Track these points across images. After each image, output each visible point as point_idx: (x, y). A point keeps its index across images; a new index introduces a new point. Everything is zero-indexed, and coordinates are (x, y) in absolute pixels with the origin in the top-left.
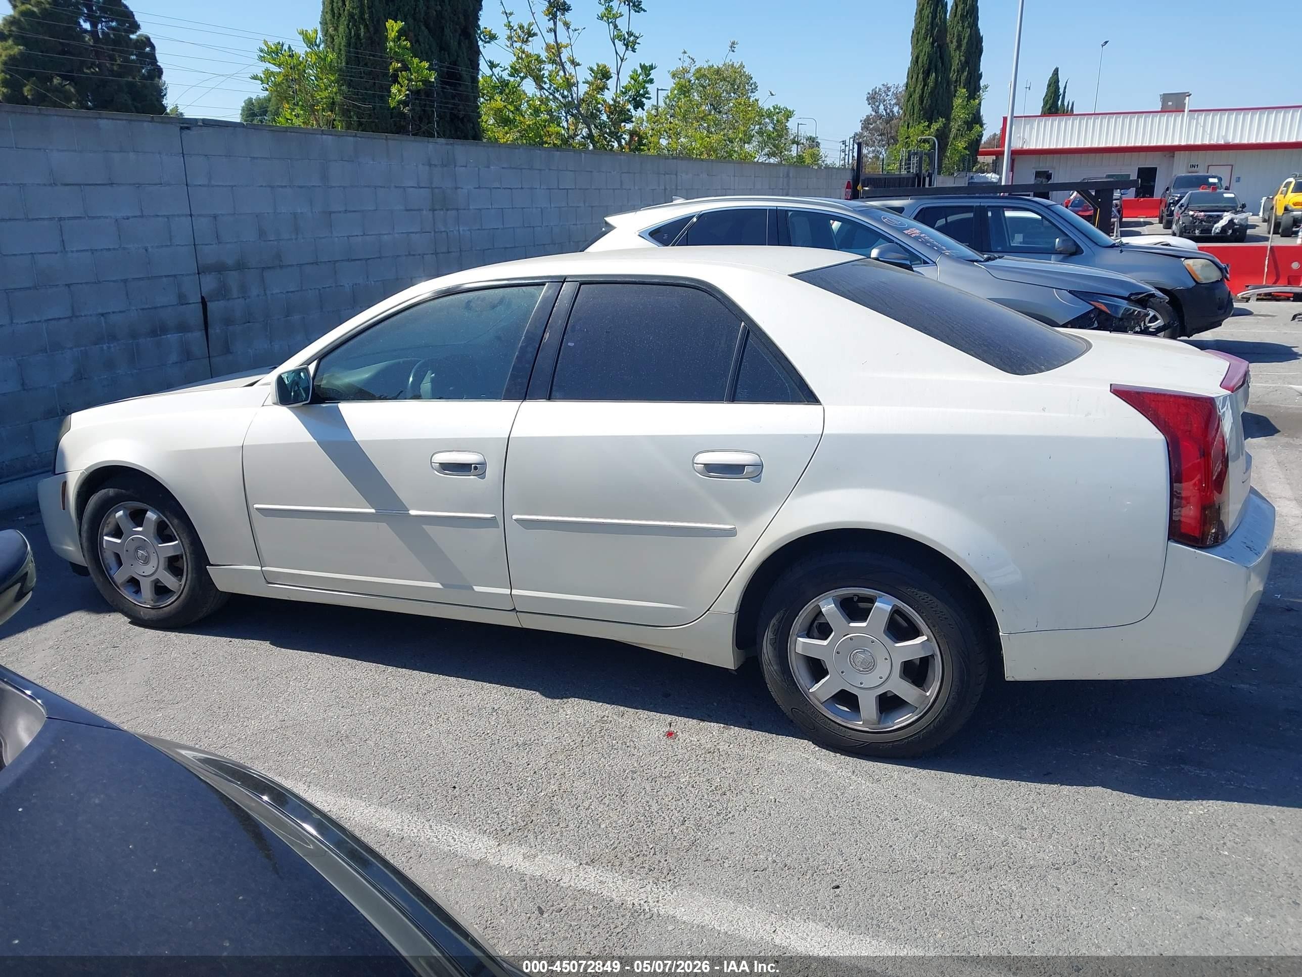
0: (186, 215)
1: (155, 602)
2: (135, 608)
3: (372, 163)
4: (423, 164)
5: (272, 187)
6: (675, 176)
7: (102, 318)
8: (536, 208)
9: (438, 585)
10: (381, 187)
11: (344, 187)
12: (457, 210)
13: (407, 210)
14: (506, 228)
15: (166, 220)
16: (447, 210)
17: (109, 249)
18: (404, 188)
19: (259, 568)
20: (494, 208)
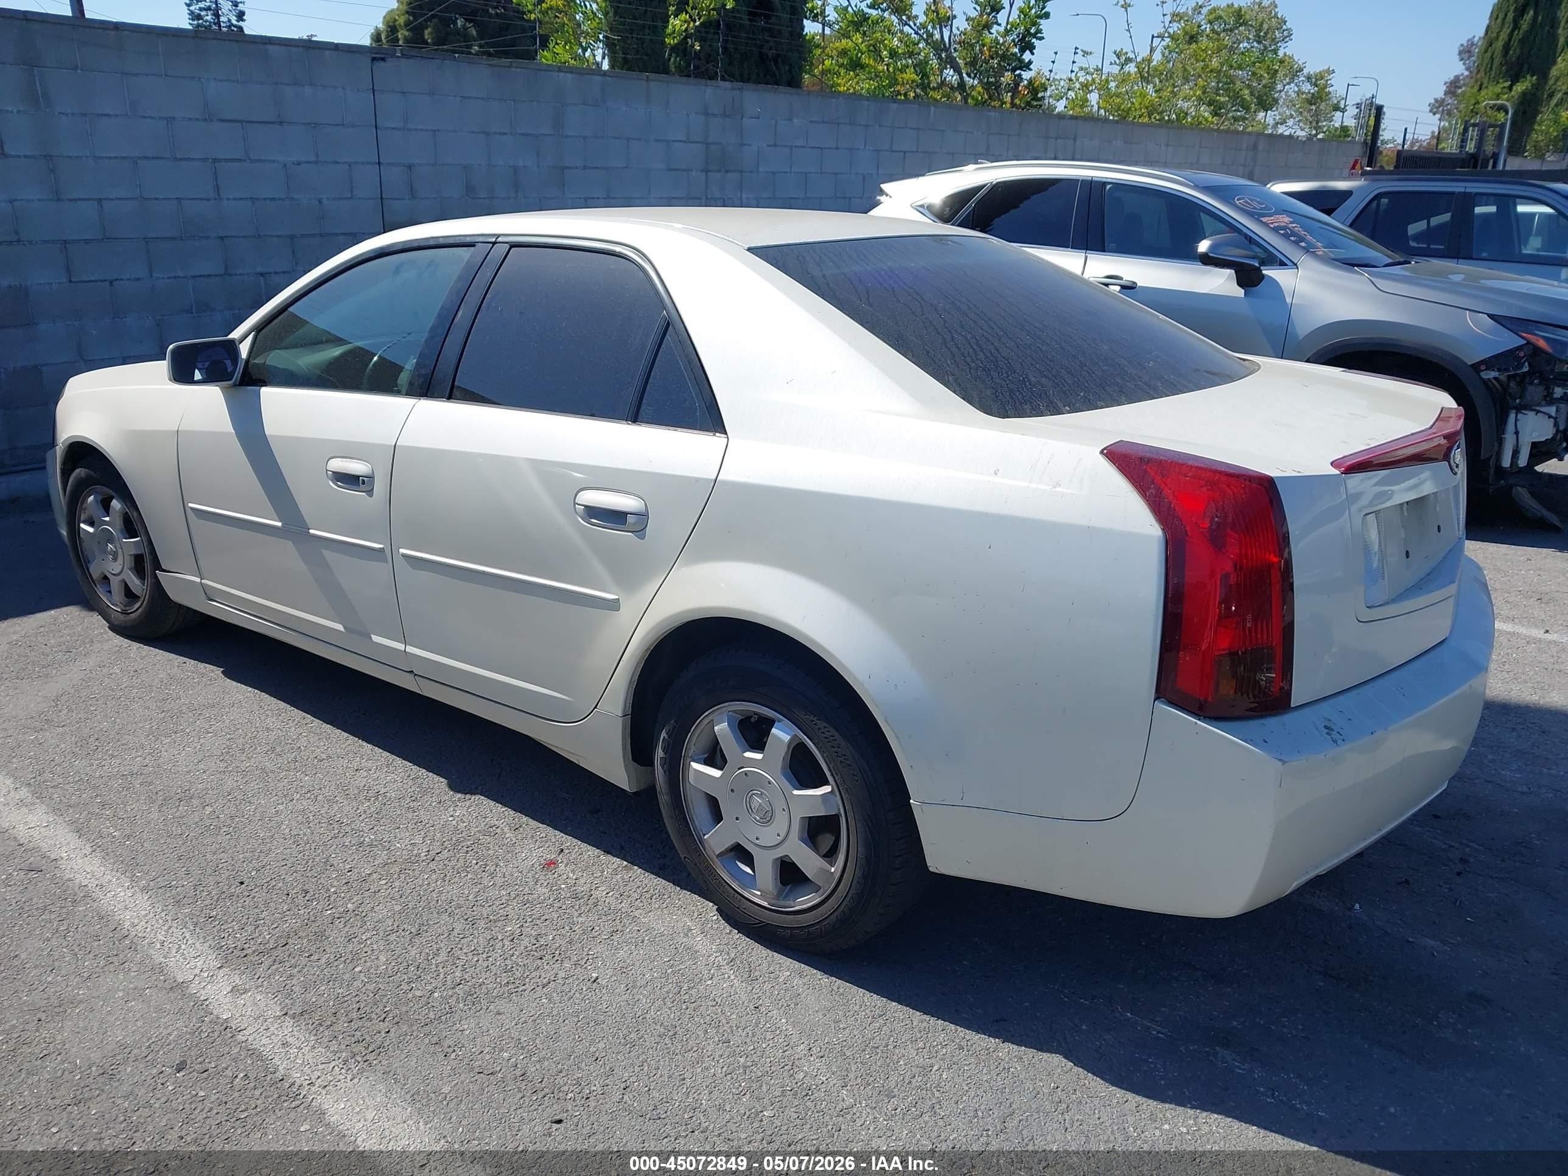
0: (373, 163)
1: (125, 606)
2: (107, 609)
3: (624, 109)
4: (696, 113)
5: (487, 134)
6: (1072, 141)
7: (261, 278)
8: (858, 174)
9: (340, 627)
10: (635, 139)
11: (585, 138)
12: (741, 172)
13: (669, 170)
14: (808, 198)
15: (347, 167)
16: (727, 172)
17: (273, 199)
18: (668, 142)
19: (198, 580)
20: (795, 172)
